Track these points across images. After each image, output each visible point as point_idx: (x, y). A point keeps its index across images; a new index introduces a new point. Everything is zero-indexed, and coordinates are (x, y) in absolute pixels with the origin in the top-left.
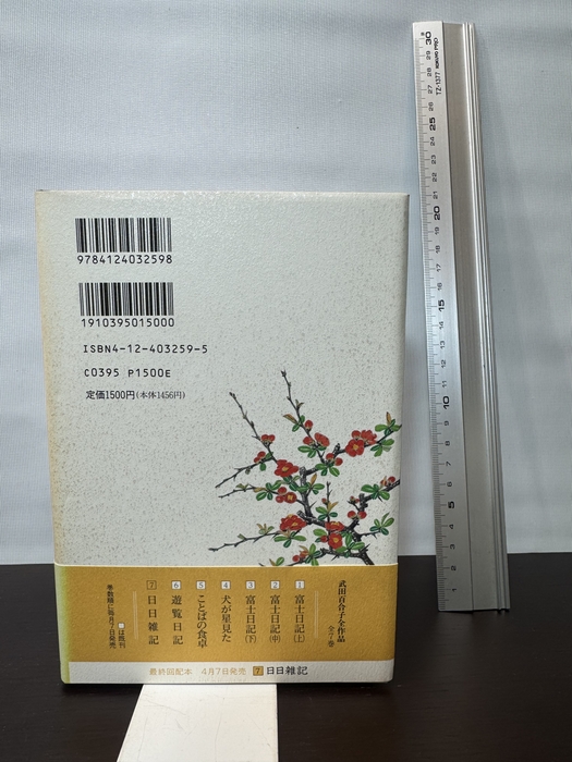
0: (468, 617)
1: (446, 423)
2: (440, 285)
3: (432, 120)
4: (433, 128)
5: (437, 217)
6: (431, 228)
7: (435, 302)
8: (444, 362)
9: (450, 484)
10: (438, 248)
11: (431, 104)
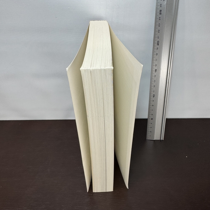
0: (153, 141)
1: (153, 101)
2: (156, 65)
3: (161, 11)
4: (161, 14)
5: (158, 44)
6: (156, 48)
7: (154, 70)
8: (154, 86)
9: (152, 115)
10: (157, 54)
11: (161, 5)
